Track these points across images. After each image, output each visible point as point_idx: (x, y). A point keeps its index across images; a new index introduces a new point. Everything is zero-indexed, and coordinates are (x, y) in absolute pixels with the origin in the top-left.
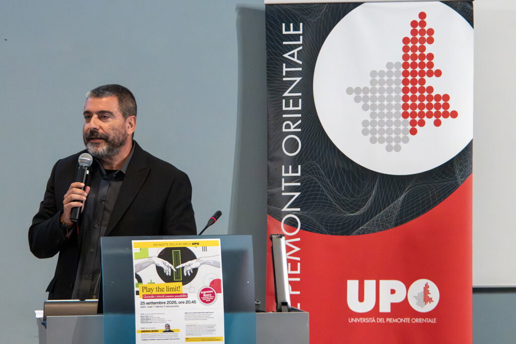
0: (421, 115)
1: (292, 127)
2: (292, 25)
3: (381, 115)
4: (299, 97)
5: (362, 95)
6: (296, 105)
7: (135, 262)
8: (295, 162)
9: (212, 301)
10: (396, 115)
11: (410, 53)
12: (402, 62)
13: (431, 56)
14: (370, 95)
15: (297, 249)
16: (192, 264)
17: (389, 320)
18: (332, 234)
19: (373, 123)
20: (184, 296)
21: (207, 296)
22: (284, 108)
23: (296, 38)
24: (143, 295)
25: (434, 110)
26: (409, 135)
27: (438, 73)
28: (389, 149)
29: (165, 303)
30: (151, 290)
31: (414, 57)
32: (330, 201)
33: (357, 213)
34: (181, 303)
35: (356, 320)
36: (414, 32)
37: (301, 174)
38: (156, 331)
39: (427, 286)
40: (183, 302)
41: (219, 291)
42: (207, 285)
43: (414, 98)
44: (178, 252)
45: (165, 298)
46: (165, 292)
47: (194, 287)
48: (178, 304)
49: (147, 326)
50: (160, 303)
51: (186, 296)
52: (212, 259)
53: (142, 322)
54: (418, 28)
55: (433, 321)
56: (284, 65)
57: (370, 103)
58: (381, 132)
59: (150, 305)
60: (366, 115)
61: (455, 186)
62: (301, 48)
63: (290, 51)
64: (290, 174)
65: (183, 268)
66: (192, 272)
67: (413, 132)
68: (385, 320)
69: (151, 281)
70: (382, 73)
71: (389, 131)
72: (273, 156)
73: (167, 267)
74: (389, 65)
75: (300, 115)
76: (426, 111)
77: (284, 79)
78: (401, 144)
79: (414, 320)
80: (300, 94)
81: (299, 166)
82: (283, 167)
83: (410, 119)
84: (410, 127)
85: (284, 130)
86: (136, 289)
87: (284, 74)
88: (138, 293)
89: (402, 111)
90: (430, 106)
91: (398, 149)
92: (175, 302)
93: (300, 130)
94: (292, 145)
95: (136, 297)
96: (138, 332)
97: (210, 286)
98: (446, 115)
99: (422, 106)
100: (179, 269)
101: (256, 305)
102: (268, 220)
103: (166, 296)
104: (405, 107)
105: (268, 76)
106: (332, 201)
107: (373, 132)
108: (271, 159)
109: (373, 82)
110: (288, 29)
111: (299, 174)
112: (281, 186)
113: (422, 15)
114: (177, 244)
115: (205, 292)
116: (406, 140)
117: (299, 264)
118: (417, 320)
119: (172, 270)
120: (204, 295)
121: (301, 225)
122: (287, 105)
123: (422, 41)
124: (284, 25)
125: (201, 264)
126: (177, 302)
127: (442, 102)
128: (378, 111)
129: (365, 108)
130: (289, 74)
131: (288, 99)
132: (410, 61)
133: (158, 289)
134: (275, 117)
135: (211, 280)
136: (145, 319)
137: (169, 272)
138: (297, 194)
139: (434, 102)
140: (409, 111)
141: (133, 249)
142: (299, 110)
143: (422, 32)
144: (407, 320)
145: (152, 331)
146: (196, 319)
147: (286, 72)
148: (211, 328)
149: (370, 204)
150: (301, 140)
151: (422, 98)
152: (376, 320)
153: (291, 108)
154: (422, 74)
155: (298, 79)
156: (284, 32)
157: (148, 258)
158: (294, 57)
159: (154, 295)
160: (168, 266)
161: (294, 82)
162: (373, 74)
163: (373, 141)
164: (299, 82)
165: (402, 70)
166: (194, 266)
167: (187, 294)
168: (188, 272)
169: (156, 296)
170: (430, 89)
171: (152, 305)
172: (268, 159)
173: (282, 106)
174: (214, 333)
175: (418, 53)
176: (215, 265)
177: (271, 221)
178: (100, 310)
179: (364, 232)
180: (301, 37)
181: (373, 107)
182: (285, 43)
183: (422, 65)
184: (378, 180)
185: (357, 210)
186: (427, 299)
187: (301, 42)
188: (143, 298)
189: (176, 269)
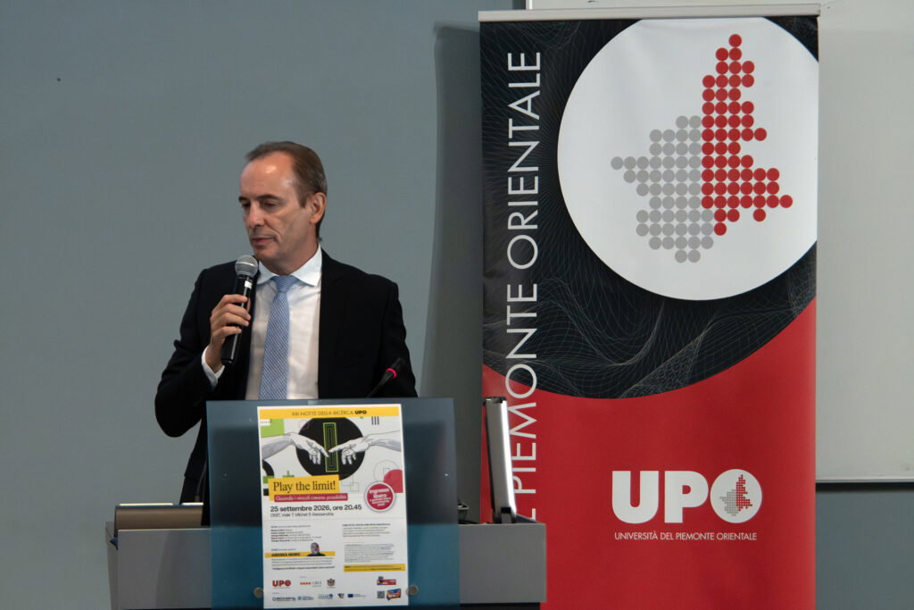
0: (734, 202)
1: (524, 221)
2: (522, 56)
3: (669, 203)
4: (535, 173)
5: (636, 170)
6: (529, 186)
7: (263, 442)
8: (528, 279)
9: (387, 505)
10: (693, 203)
11: (715, 102)
12: (703, 115)
13: (749, 107)
14: (649, 170)
15: (531, 420)
16: (355, 445)
17: (681, 536)
18: (587, 396)
19: (656, 216)
20: (341, 497)
21: (379, 498)
22: (511, 192)
23: (530, 76)
24: (275, 496)
25: (753, 195)
26: (713, 235)
27: (761, 135)
28: (680, 257)
29: (310, 509)
30: (287, 487)
31: (721, 108)
32: (585, 342)
33: (629, 362)
34: (336, 508)
35: (627, 536)
36: (721, 68)
37: (538, 299)
38: (296, 554)
39: (741, 481)
40: (341, 508)
41: (399, 490)
42: (380, 480)
43: (721, 175)
44: (332, 426)
45: (310, 500)
46: (312, 492)
47: (358, 483)
48: (332, 511)
49: (282, 547)
50: (302, 509)
51: (345, 497)
52: (386, 438)
53: (274, 540)
54: (729, 61)
55: (753, 537)
56: (511, 121)
57: (649, 183)
58: (668, 230)
59: (287, 512)
60: (644, 203)
61: (788, 318)
62: (538, 93)
63: (519, 98)
64: (520, 299)
65: (340, 452)
66: (355, 458)
67: (721, 230)
68: (674, 536)
69: (288, 472)
70: (669, 135)
71: (681, 230)
72: (493, 271)
73: (314, 449)
74: (681, 121)
75: (536, 203)
76: (740, 195)
77: (511, 144)
78: (701, 249)
79: (720, 536)
80: (536, 169)
81: (535, 286)
82: (509, 286)
83: (714, 209)
84: (714, 222)
85: (510, 227)
86: (263, 486)
87: (510, 136)
88: (266, 492)
89: (701, 196)
90: (747, 188)
91: (695, 257)
92: (327, 508)
93: (535, 227)
94: (523, 252)
95: (264, 499)
96: (268, 556)
97: (385, 482)
98: (773, 202)
99: (734, 188)
100: (335, 452)
101: (461, 511)
102: (484, 374)
103: (312, 498)
104: (707, 189)
105: (483, 139)
106: (587, 341)
107: (656, 230)
108: (489, 273)
109: (655, 149)
110: (516, 62)
111: (534, 299)
112: (505, 317)
113: (735, 40)
114: (330, 413)
115: (376, 491)
116: (708, 244)
117: (534, 445)
118: (725, 536)
119: (322, 455)
120: (375, 496)
121: (538, 381)
122: (516, 187)
123: (735, 81)
124: (510, 55)
125: (370, 446)
126: (331, 507)
127: (766, 181)
128: (662, 196)
129: (642, 191)
130: (519, 136)
131: (516, 176)
132: (715, 115)
133: (300, 486)
134: (496, 206)
135: (387, 471)
136: (279, 535)
137: (317, 459)
138: (531, 332)
139: (753, 182)
140: (714, 196)
141: (259, 421)
142: (535, 195)
143: (735, 67)
144: (709, 536)
145: (291, 555)
146: (361, 535)
147: (515, 133)
148: (386, 550)
149: (649, 347)
150: (537, 243)
151: (734, 175)
152: (659, 536)
153: (522, 191)
154: (735, 135)
155: (534, 144)
156: (511, 68)
157: (284, 435)
158: (526, 109)
159: (293, 496)
160: (316, 449)
161: (526, 148)
162: (655, 135)
163: (655, 244)
164: (534, 149)
165: (702, 129)
166: (357, 449)
167: (346, 495)
168: (349, 458)
169: (296, 498)
170: (748, 161)
171: (290, 512)
172: (485, 275)
173: (507, 187)
174: (390, 557)
175: (728, 101)
176: (393, 446)
177: (488, 373)
178: (205, 521)
179: (638, 393)
180: (538, 76)
181: (656, 190)
182: (511, 85)
183: (734, 121)
184: (662, 310)
185: (629, 358)
186: (743, 502)
187: (537, 84)
188: (276, 501)
189: (328, 453)
